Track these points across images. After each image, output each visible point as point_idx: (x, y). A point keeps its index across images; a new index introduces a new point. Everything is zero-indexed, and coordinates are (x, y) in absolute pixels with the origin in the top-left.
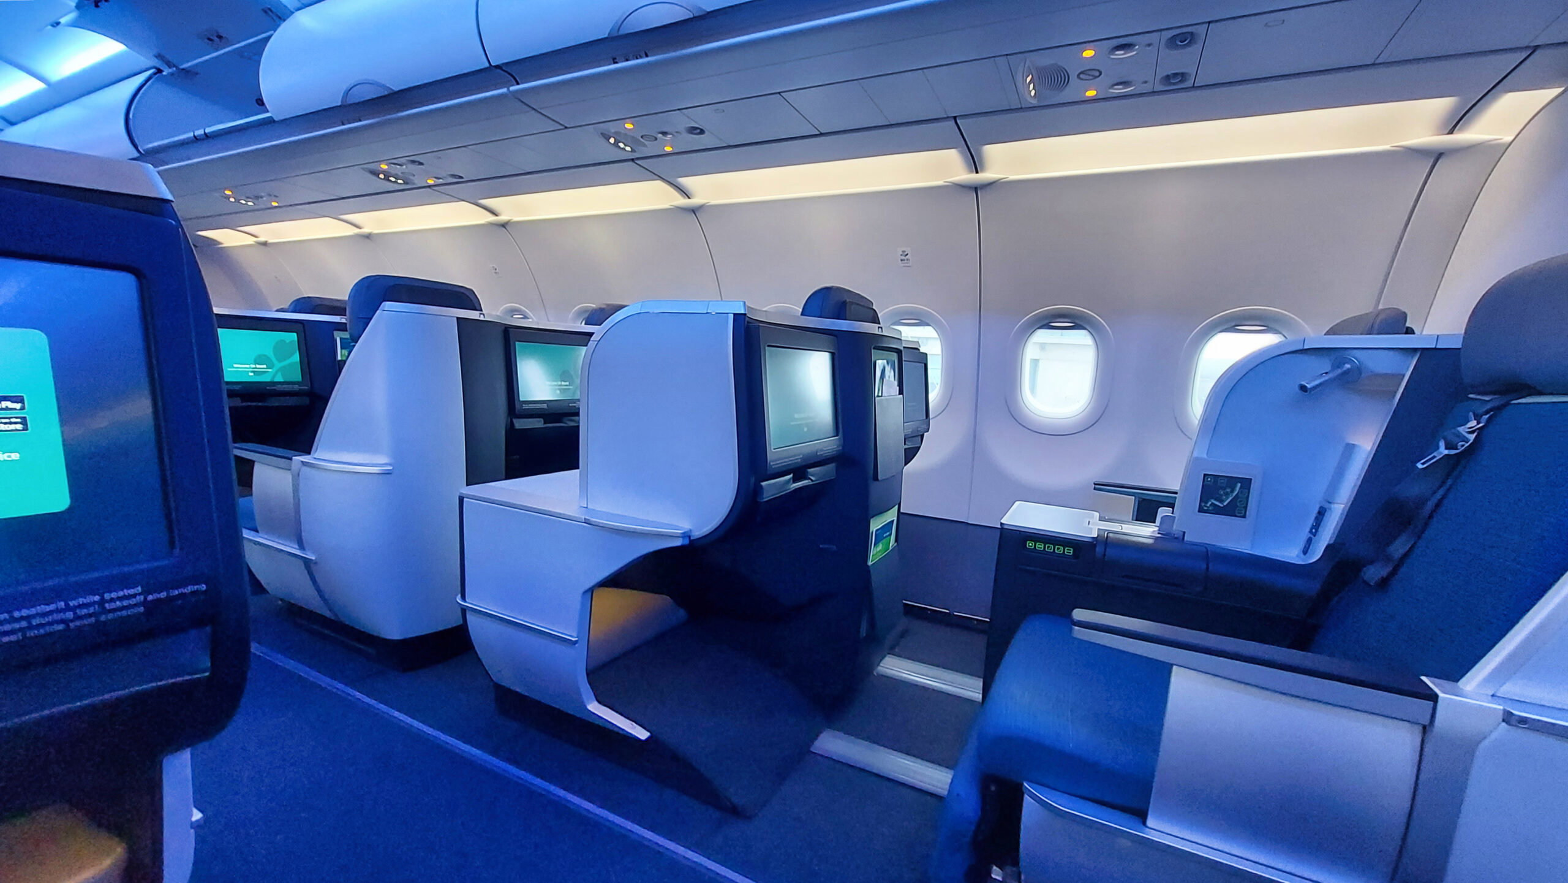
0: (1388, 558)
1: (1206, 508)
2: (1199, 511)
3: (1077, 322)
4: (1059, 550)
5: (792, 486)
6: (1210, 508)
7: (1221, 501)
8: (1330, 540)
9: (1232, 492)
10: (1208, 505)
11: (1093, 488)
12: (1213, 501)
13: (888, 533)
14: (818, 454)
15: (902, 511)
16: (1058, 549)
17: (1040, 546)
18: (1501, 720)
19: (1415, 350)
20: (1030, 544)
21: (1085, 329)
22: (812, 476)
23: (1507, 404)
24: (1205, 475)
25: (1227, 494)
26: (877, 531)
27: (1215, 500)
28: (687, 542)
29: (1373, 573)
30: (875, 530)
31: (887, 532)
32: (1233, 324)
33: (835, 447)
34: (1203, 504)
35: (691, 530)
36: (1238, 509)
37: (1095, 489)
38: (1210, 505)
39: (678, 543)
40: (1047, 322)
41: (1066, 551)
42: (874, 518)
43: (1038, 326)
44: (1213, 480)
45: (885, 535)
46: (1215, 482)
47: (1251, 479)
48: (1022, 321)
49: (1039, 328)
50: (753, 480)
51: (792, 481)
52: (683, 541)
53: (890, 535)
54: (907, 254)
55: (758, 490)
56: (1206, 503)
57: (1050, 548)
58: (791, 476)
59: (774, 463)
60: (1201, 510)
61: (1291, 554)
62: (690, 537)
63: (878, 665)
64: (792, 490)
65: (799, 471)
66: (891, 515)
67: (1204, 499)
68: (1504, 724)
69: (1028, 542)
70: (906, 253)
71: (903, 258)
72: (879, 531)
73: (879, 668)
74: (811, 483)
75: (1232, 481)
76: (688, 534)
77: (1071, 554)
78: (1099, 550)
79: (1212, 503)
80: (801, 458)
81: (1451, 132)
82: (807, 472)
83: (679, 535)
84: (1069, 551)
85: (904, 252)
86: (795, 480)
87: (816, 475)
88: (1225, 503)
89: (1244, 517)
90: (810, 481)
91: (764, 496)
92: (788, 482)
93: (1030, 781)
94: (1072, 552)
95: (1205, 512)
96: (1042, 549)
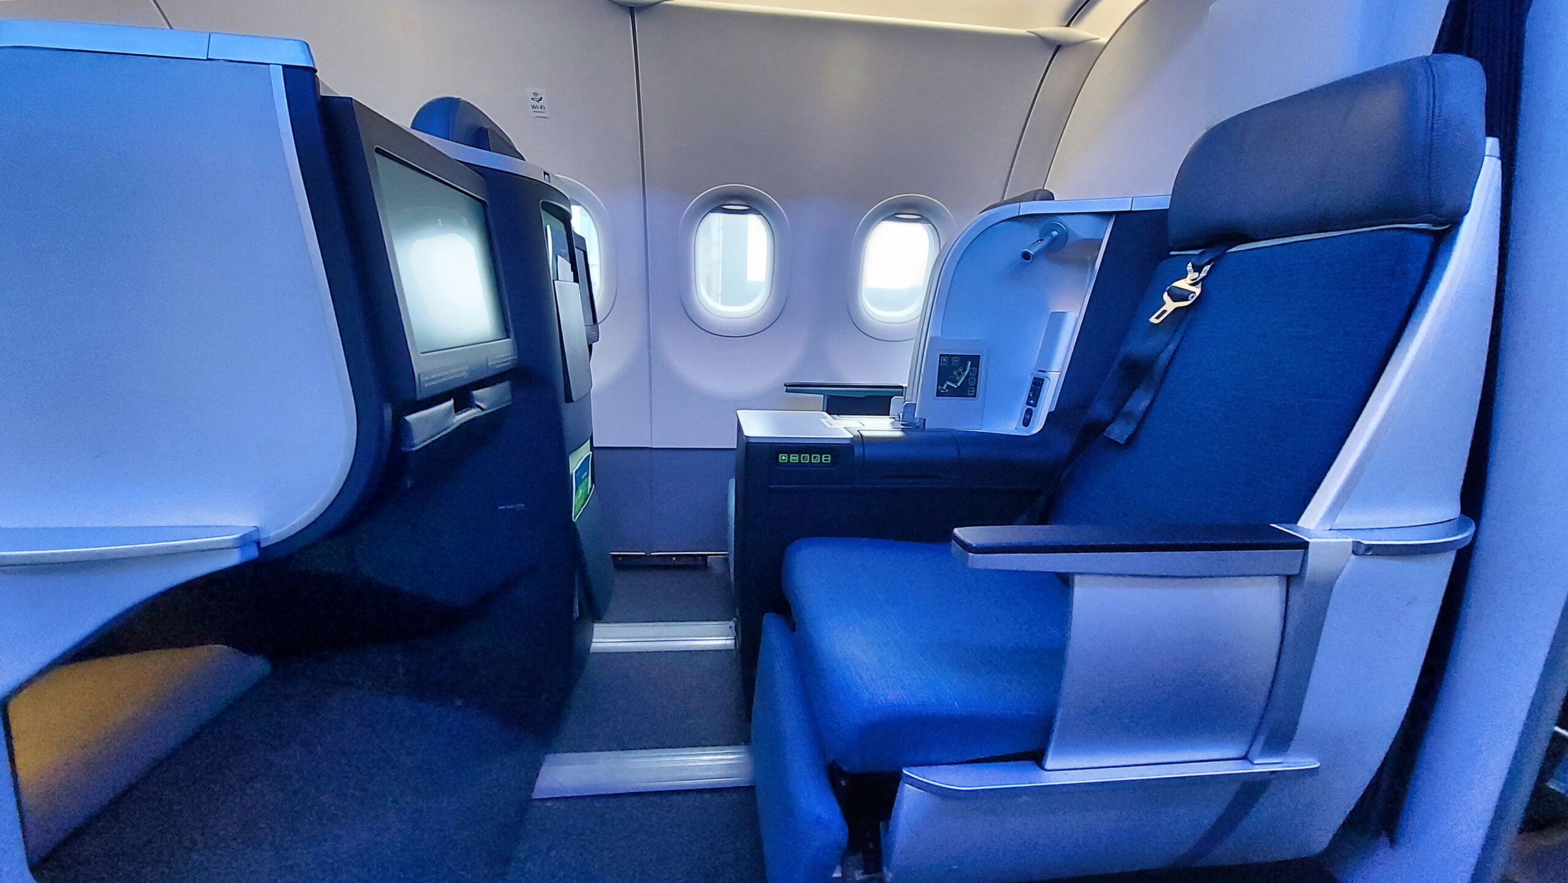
0: (1128, 416)
1: (942, 391)
2: (937, 396)
3: (750, 204)
4: (816, 459)
5: (455, 420)
6: (947, 391)
7: (955, 382)
8: (1050, 408)
9: (964, 370)
10: (944, 388)
11: (785, 390)
12: (949, 383)
13: (586, 474)
14: (489, 364)
15: (595, 445)
16: (815, 457)
17: (794, 458)
18: (1351, 552)
19: (1110, 214)
20: (783, 458)
21: (759, 213)
22: (481, 402)
23: (1224, 253)
24: (941, 356)
25: (960, 374)
26: (576, 472)
27: (950, 381)
28: (253, 553)
29: (1118, 432)
30: (574, 471)
31: (584, 472)
32: (894, 213)
33: (510, 354)
34: (940, 388)
35: (258, 529)
36: (967, 390)
37: (787, 391)
38: (946, 388)
39: (233, 559)
40: (721, 203)
41: (823, 459)
42: (572, 454)
43: (710, 209)
44: (947, 361)
45: (583, 477)
46: (950, 361)
47: (979, 356)
48: (694, 201)
49: (710, 212)
50: (388, 413)
51: (453, 410)
52: (242, 556)
53: (588, 475)
54: (541, 99)
55: (401, 430)
56: (943, 386)
57: (806, 458)
58: (452, 402)
59: (427, 378)
60: (939, 394)
61: (1012, 427)
62: (258, 543)
63: (591, 642)
64: (457, 425)
65: (462, 396)
66: (585, 452)
67: (940, 382)
68: (1353, 557)
69: (780, 455)
70: (539, 97)
71: (535, 103)
72: (579, 472)
73: (593, 645)
74: (483, 413)
75: (964, 359)
76: (255, 538)
77: (829, 462)
78: (858, 451)
79: (948, 385)
80: (467, 370)
81: (1068, 25)
82: (472, 396)
83: (230, 544)
84: (827, 459)
85: (535, 94)
86: (458, 408)
87: (486, 399)
88: (959, 385)
89: (974, 396)
90: (479, 410)
91: (416, 441)
92: (447, 414)
93: (907, 766)
94: (829, 459)
95: (943, 395)
96: (797, 461)
